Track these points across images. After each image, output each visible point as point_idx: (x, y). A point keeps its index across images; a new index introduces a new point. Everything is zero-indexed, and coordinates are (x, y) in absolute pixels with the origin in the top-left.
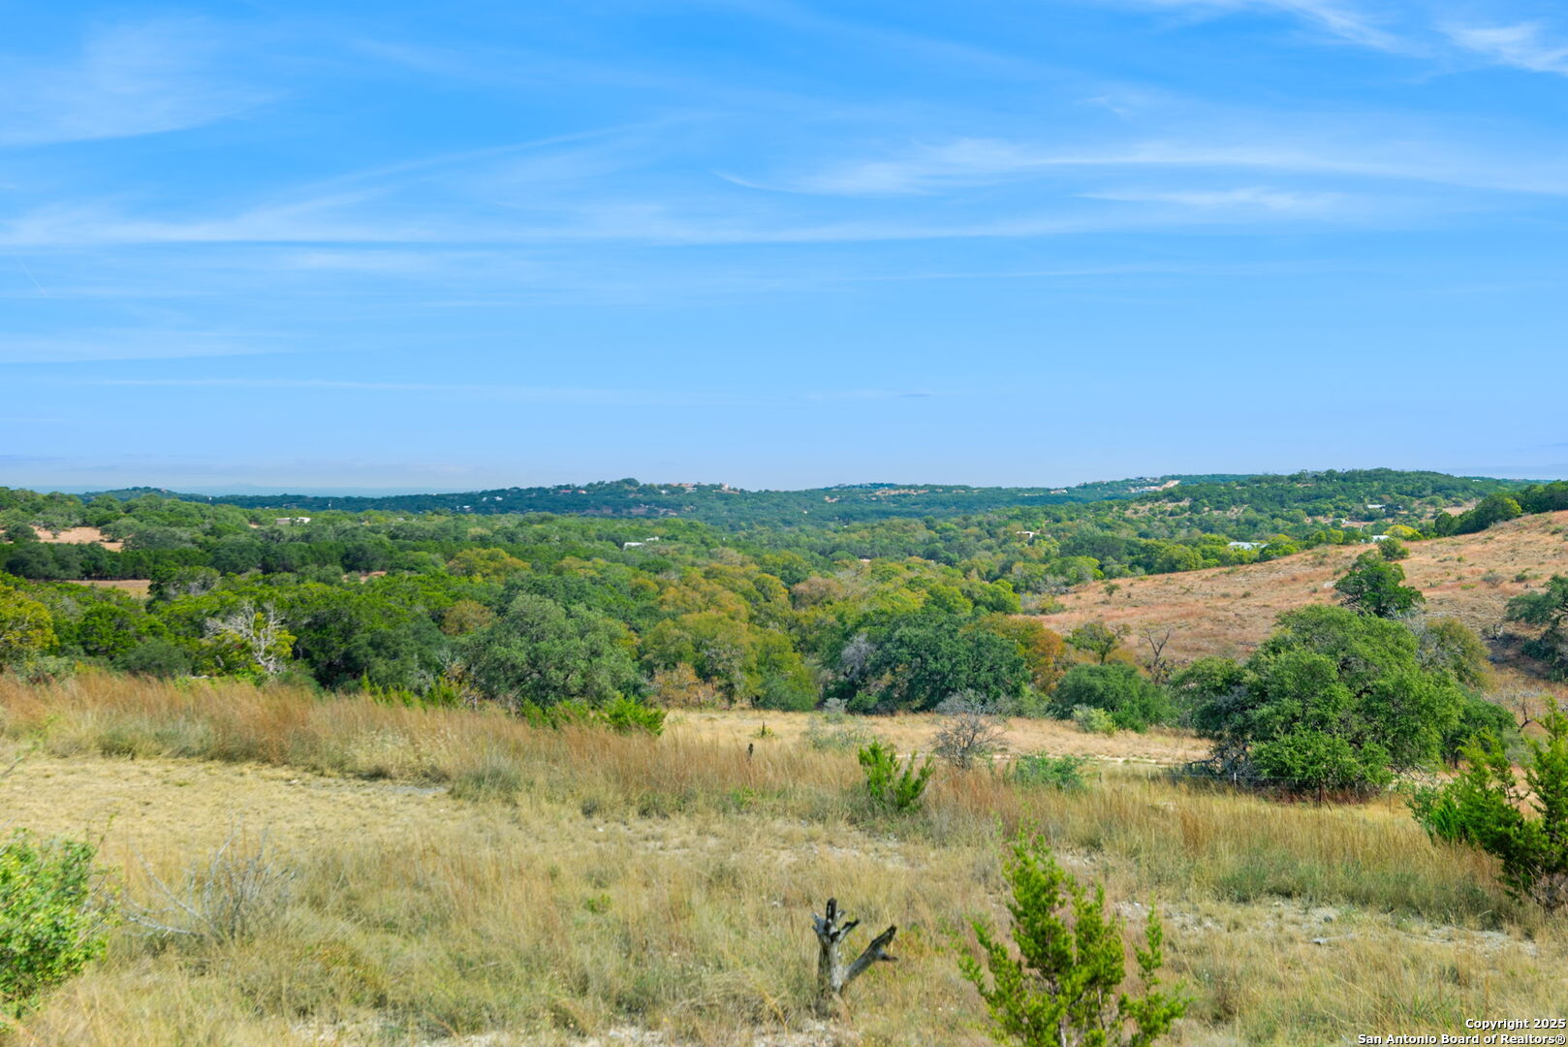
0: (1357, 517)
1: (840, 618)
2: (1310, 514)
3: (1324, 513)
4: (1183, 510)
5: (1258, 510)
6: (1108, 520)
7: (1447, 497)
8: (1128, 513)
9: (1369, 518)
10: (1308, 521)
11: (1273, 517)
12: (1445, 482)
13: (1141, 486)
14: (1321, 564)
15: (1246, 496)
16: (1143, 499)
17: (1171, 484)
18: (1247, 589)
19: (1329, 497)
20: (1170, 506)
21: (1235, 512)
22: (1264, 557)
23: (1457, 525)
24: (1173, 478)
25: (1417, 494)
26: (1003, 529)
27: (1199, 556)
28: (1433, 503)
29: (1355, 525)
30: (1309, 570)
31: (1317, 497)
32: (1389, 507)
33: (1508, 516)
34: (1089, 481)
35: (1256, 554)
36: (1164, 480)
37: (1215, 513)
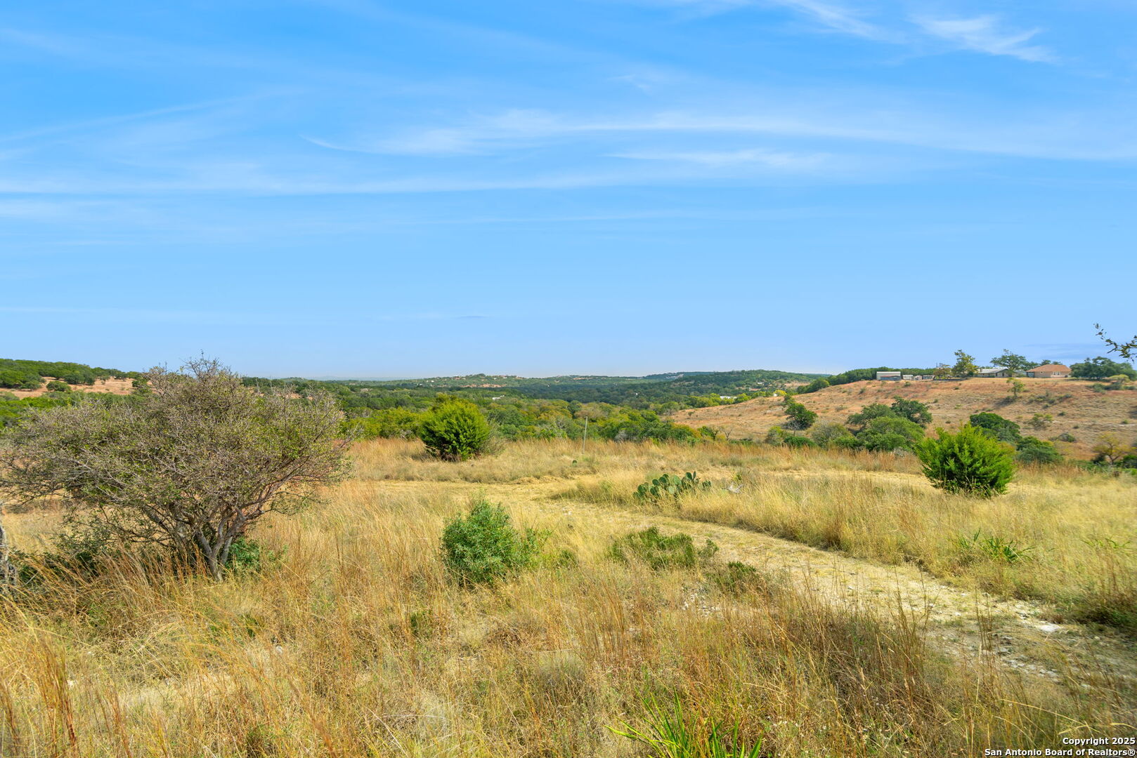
0: (755, 387)
1: (611, 425)
2: (737, 386)
3: (742, 386)
4: (692, 385)
5: (718, 385)
6: (665, 388)
7: (785, 380)
8: (672, 386)
9: (759, 387)
10: (737, 388)
11: (724, 387)
12: (784, 374)
13: (670, 376)
14: (763, 404)
15: (713, 380)
16: (676, 381)
17: (681, 376)
18: (740, 413)
19: (743, 380)
20: (686, 383)
21: (710, 385)
22: (737, 402)
23: (806, 389)
24: (681, 373)
25: (775, 378)
26: (627, 392)
27: (711, 401)
28: (781, 382)
29: (754, 390)
30: (759, 406)
31: (739, 380)
32: (765, 383)
33: (825, 386)
34: (651, 374)
35: (733, 401)
36: (678, 374)
37: (703, 386)
